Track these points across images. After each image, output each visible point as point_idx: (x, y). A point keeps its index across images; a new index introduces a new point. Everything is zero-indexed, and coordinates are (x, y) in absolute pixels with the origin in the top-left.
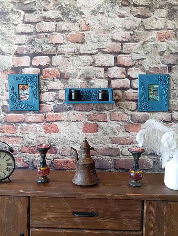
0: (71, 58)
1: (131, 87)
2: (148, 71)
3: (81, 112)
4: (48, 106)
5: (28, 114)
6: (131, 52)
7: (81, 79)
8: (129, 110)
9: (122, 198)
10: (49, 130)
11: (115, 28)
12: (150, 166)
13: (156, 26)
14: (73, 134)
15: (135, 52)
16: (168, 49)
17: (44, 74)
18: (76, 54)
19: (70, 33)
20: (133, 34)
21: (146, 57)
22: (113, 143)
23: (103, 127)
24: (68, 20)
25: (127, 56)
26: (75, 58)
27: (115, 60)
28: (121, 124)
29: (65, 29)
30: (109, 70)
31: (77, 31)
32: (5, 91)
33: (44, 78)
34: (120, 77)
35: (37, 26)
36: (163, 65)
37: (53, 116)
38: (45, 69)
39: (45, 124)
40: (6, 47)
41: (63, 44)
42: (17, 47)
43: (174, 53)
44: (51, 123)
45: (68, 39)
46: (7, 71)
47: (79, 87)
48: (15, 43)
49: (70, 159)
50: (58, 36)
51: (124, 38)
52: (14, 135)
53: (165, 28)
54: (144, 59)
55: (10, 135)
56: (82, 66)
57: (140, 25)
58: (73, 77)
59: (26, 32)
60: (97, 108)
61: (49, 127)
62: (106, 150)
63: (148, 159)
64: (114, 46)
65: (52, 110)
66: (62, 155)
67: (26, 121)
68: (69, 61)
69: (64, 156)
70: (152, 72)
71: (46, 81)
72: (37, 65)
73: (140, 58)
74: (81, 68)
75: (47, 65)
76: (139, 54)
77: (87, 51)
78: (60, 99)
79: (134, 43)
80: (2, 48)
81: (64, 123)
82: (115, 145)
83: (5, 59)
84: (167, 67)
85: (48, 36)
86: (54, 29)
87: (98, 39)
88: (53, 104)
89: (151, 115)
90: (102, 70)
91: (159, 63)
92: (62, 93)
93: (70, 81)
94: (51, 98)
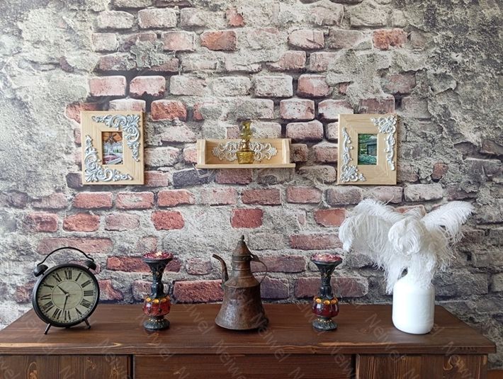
0: (208, 80)
1: (325, 137)
2: (356, 107)
3: (228, 187)
4: (163, 174)
5: (120, 192)
6: (325, 69)
7: (228, 121)
8: (322, 183)
9: (314, 352)
10: (164, 223)
11: (294, 23)
12: (364, 292)
13: (372, 20)
14: (212, 232)
15: (333, 70)
16: (396, 64)
17: (154, 112)
18: (218, 73)
19: (206, 31)
20: (328, 35)
21: (354, 80)
22: (293, 248)
23: (272, 215)
24: (202, 5)
25: (317, 78)
26: (216, 79)
27: (295, 84)
28: (307, 209)
29: (197, 23)
30: (283, 103)
31: (220, 26)
32: (74, 146)
33: (155, 119)
34: (304, 118)
35: (139, 15)
36: (385, 96)
37: (172, 195)
38: (157, 102)
39: (155, 212)
40: (75, 57)
41: (192, 52)
42: (99, 57)
43: (406, 72)
44: (168, 209)
45: (202, 41)
46: (79, 105)
47: (224, 137)
48: (94, 49)
49: (207, 281)
50: (182, 36)
51: (312, 42)
52: (93, 234)
53: (390, 24)
54: (349, 82)
55: (85, 234)
57: (341, 17)
58: (213, 118)
59: (118, 27)
60: (259, 177)
61: (163, 218)
62: (278, 261)
63: (360, 277)
64: (293, 58)
65: (170, 184)
66: (191, 274)
67: (118, 205)
68: (204, 86)
69: (196, 274)
70: (365, 108)
71: (157, 126)
72: (140, 93)
73: (343, 82)
75: (159, 93)
76: (340, 73)
77: (240, 67)
78: (186, 162)
79: (330, 53)
80: (69, 58)
81: (195, 208)
82: (294, 250)
83: (75, 80)
84: (394, 99)
85: (163, 36)
86: (175, 23)
87: (261, 43)
88: (172, 171)
89: (365, 191)
90: (270, 103)
91: (378, 91)
92: (190, 148)
93: (205, 125)
94: (167, 160)
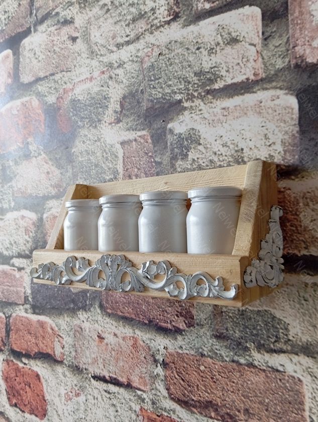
0: (79, 21)
4: (17, 275)
10: (18, 392)
37: (28, 327)
39: (7, 361)
44: (24, 360)
47: (115, 173)
56: (128, 43)
61: (17, 379)
65: (26, 298)
68: (74, 39)
74: (125, 54)
92: (54, 211)
93: (79, 147)
94: (21, 241)
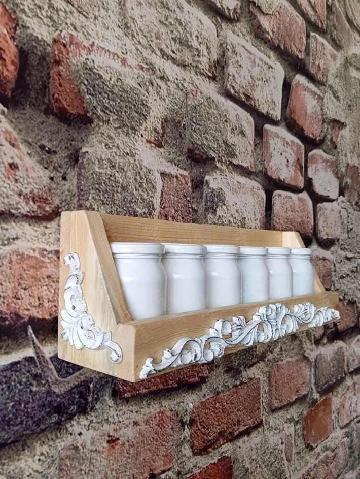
1: (315, 233)
2: (342, 176)
6: (324, 79)
7: (165, 150)
8: (311, 341)
15: (332, 87)
21: (347, 123)
25: (314, 94)
27: (285, 92)
28: (297, 416)
30: (266, 133)
34: (293, 183)
51: (313, 8)
54: (343, 123)
56: (174, 61)
58: (121, 124)
64: (291, 23)
70: (349, 181)
73: (337, 119)
74: (172, 70)
76: (337, 98)
79: (331, 48)
89: (348, 348)
90: (247, 122)
